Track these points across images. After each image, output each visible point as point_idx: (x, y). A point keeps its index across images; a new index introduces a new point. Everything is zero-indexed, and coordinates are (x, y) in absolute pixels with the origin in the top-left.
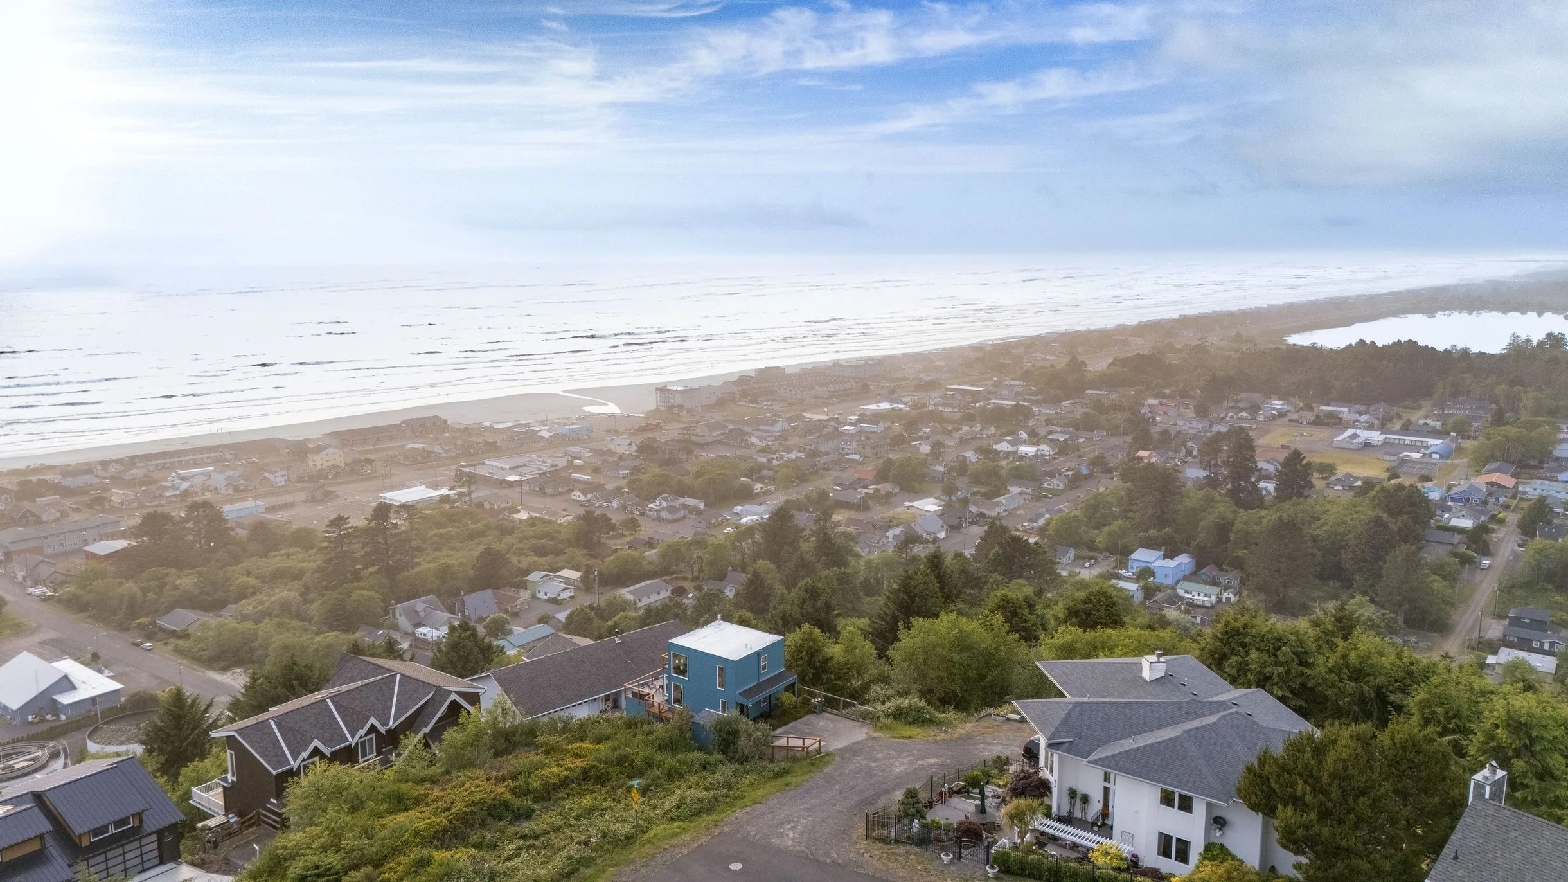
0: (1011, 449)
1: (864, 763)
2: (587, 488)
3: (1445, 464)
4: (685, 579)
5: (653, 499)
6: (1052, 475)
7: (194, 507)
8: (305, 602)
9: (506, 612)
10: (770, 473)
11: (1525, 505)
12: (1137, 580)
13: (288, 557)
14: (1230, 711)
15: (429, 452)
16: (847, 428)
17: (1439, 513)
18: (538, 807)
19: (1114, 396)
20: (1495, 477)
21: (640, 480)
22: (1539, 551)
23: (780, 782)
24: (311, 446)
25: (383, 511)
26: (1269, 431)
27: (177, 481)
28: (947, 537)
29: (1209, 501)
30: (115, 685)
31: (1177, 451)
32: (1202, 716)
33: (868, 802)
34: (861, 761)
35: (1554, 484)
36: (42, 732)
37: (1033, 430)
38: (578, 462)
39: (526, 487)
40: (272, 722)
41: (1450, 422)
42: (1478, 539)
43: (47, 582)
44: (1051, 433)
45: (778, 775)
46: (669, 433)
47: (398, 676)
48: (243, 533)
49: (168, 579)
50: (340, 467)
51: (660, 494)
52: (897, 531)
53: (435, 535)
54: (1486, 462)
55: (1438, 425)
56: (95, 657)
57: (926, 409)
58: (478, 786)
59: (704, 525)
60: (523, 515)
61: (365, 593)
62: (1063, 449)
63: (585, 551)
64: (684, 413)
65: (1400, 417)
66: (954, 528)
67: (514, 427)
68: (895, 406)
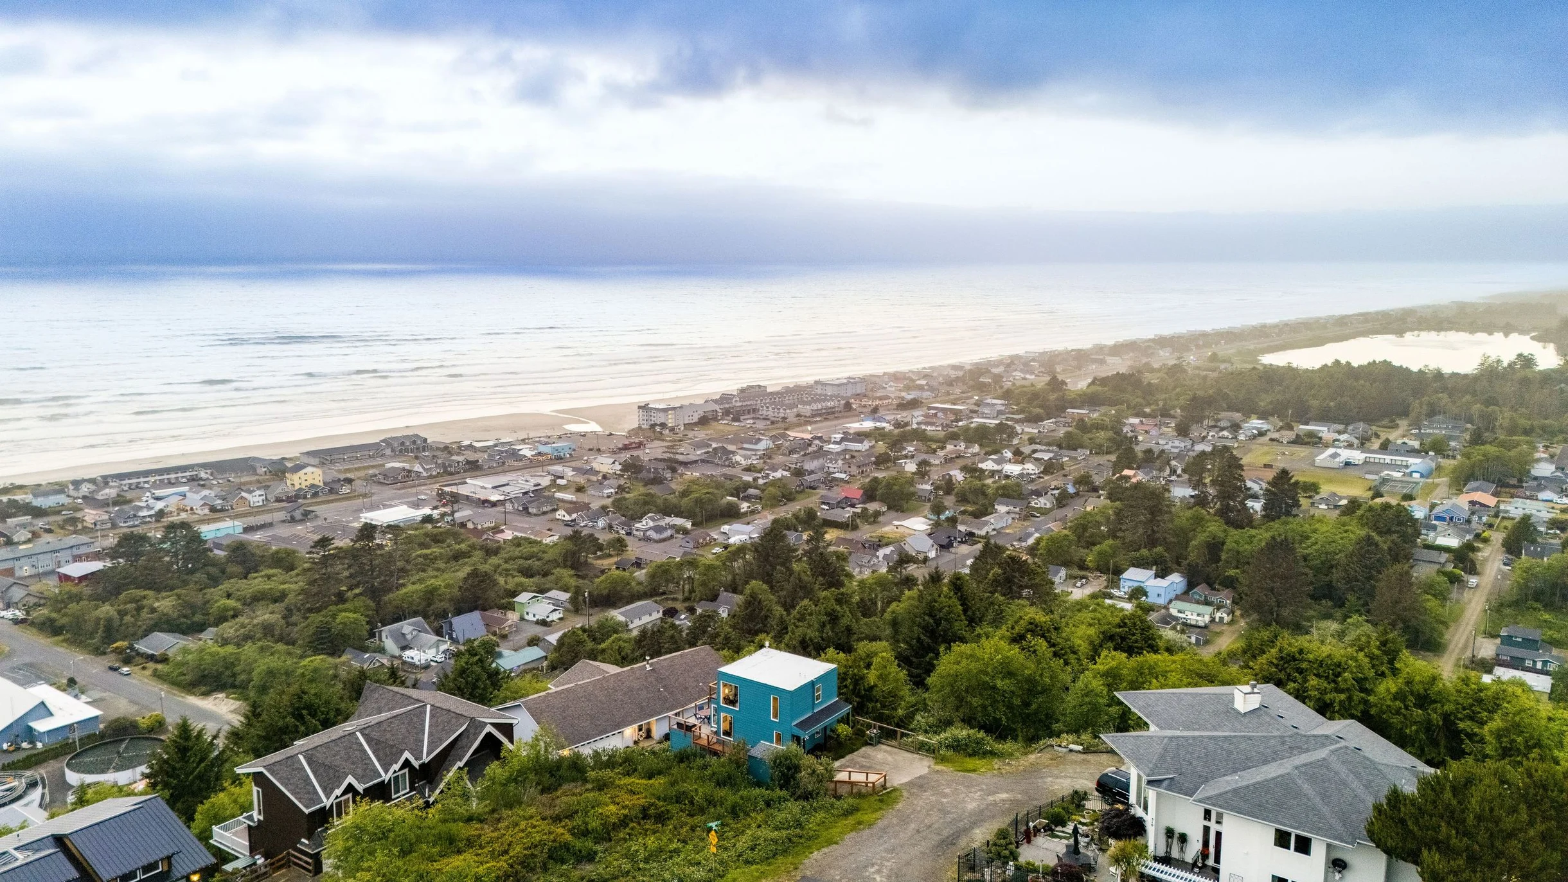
0: (996, 467)
1: (934, 798)
2: (573, 507)
3: (1426, 483)
4: (675, 599)
5: (639, 518)
6: (1038, 494)
7: (172, 527)
8: (288, 624)
9: (495, 634)
10: (756, 492)
11: (1509, 524)
12: (1130, 599)
13: (269, 579)
14: (1338, 745)
15: (410, 471)
16: (831, 446)
17: (1424, 532)
18: (600, 848)
19: (1095, 415)
20: (1479, 496)
21: (625, 499)
22: (1527, 570)
23: (851, 820)
24: (289, 465)
25: (368, 531)
26: (1250, 451)
27: (151, 501)
28: (937, 556)
29: (1198, 521)
30: (94, 712)
31: (1161, 470)
32: (1307, 750)
33: (949, 842)
34: (929, 796)
35: (1534, 502)
36: (19, 761)
37: (1018, 449)
38: (559, 481)
39: (509, 506)
40: (301, 757)
41: (1428, 441)
42: (1464, 558)
43: (20, 605)
44: (1035, 451)
45: (848, 813)
46: (653, 451)
47: (428, 706)
48: (220, 553)
49: (145, 602)
50: (319, 486)
51: (645, 514)
52: (887, 550)
53: (420, 556)
54: (1467, 480)
55: (1416, 444)
56: (72, 682)
57: (909, 428)
58: (535, 827)
59: (691, 545)
60: (508, 535)
61: (351, 615)
62: (1049, 468)
63: (572, 572)
64: (666, 432)
65: (1378, 436)
66: (945, 547)
67: (496, 445)
68: (878, 424)
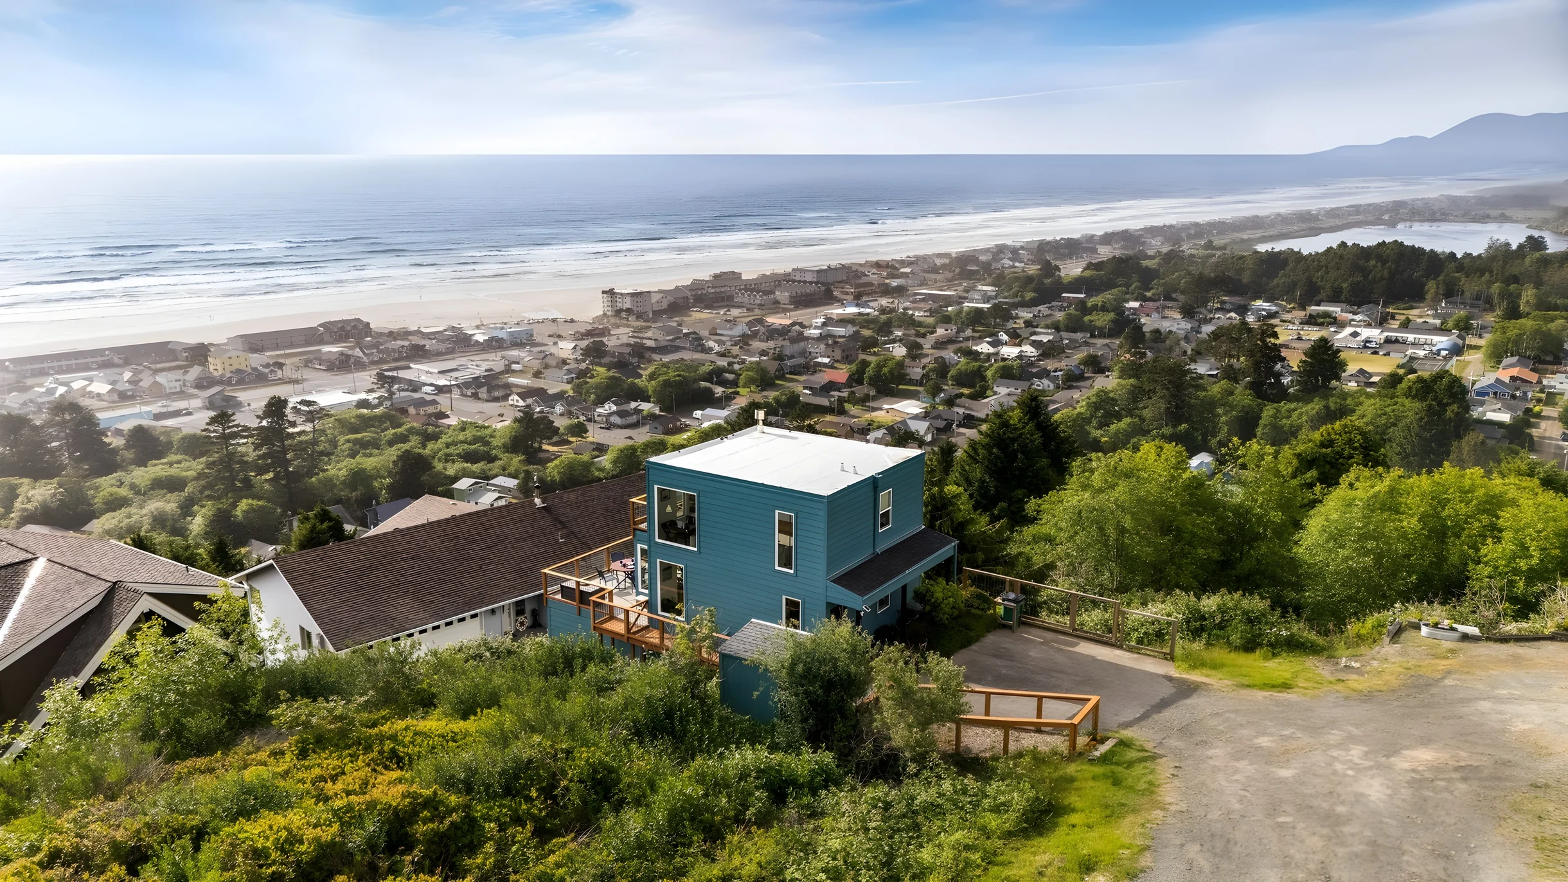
0: (992, 350)
2: (526, 393)
5: (601, 403)
6: (1040, 376)
8: (185, 514)
10: (731, 377)
13: (171, 465)
15: (348, 356)
16: (812, 331)
19: (1093, 299)
20: (1516, 372)
21: (586, 384)
27: (53, 387)
28: (934, 440)
37: (1014, 332)
38: (515, 366)
39: (457, 391)
41: (1448, 320)
42: (1520, 433)
44: (1032, 334)
50: (245, 372)
51: (609, 398)
53: (349, 440)
54: (1501, 357)
55: (1437, 322)
57: (895, 314)
59: (659, 431)
60: (453, 420)
62: (1048, 351)
63: (523, 457)
64: (633, 316)
65: (1395, 317)
66: (942, 429)
67: (445, 331)
68: (862, 310)
